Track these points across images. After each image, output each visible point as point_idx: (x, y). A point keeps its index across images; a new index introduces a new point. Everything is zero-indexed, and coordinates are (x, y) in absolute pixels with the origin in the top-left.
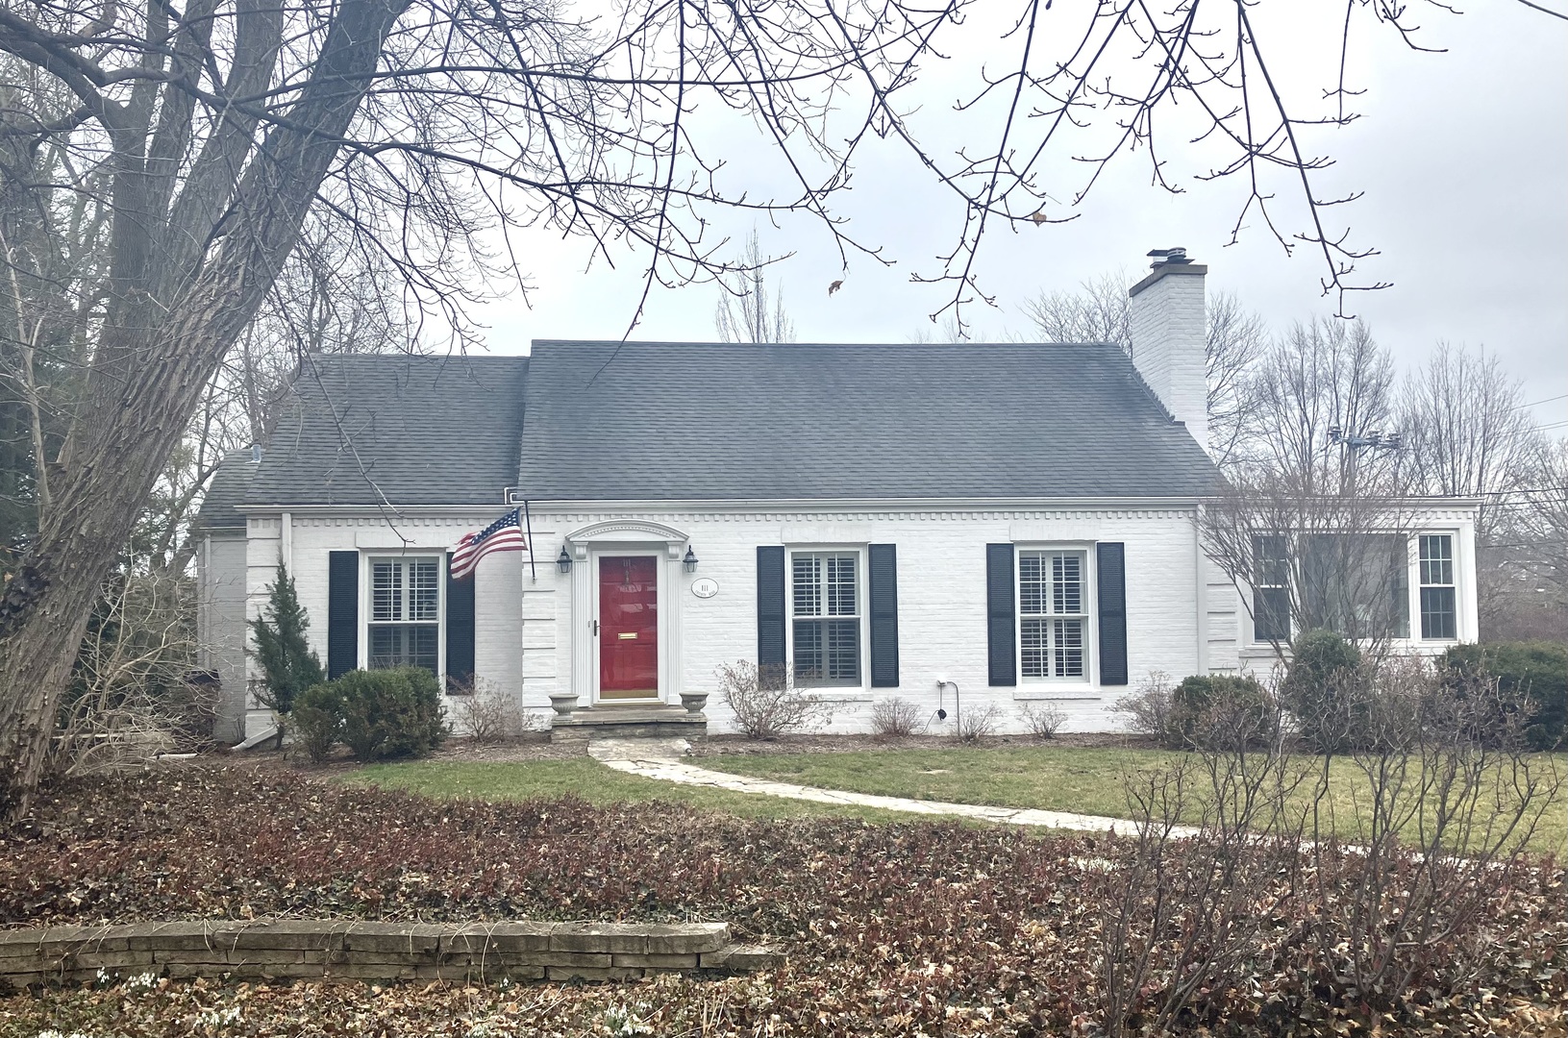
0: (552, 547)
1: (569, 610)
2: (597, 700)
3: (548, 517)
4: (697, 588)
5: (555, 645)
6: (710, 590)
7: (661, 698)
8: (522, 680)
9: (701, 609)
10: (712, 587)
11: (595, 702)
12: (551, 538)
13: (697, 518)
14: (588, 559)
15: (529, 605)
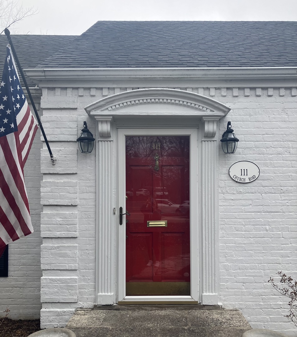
0: (74, 125)
1: (92, 196)
2: (124, 297)
3: (69, 91)
4: (235, 171)
5: (77, 234)
6: (250, 175)
7: (194, 297)
8: (39, 273)
9: (240, 196)
10: (253, 171)
11: (120, 299)
12: (73, 115)
13: (236, 92)
14: (113, 138)
15: (49, 189)
